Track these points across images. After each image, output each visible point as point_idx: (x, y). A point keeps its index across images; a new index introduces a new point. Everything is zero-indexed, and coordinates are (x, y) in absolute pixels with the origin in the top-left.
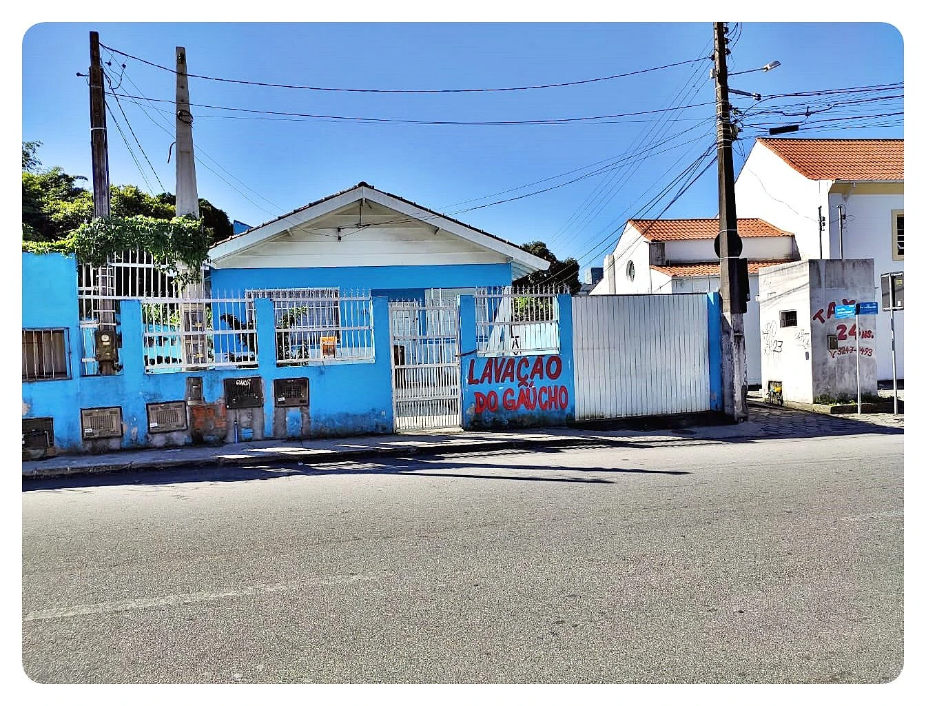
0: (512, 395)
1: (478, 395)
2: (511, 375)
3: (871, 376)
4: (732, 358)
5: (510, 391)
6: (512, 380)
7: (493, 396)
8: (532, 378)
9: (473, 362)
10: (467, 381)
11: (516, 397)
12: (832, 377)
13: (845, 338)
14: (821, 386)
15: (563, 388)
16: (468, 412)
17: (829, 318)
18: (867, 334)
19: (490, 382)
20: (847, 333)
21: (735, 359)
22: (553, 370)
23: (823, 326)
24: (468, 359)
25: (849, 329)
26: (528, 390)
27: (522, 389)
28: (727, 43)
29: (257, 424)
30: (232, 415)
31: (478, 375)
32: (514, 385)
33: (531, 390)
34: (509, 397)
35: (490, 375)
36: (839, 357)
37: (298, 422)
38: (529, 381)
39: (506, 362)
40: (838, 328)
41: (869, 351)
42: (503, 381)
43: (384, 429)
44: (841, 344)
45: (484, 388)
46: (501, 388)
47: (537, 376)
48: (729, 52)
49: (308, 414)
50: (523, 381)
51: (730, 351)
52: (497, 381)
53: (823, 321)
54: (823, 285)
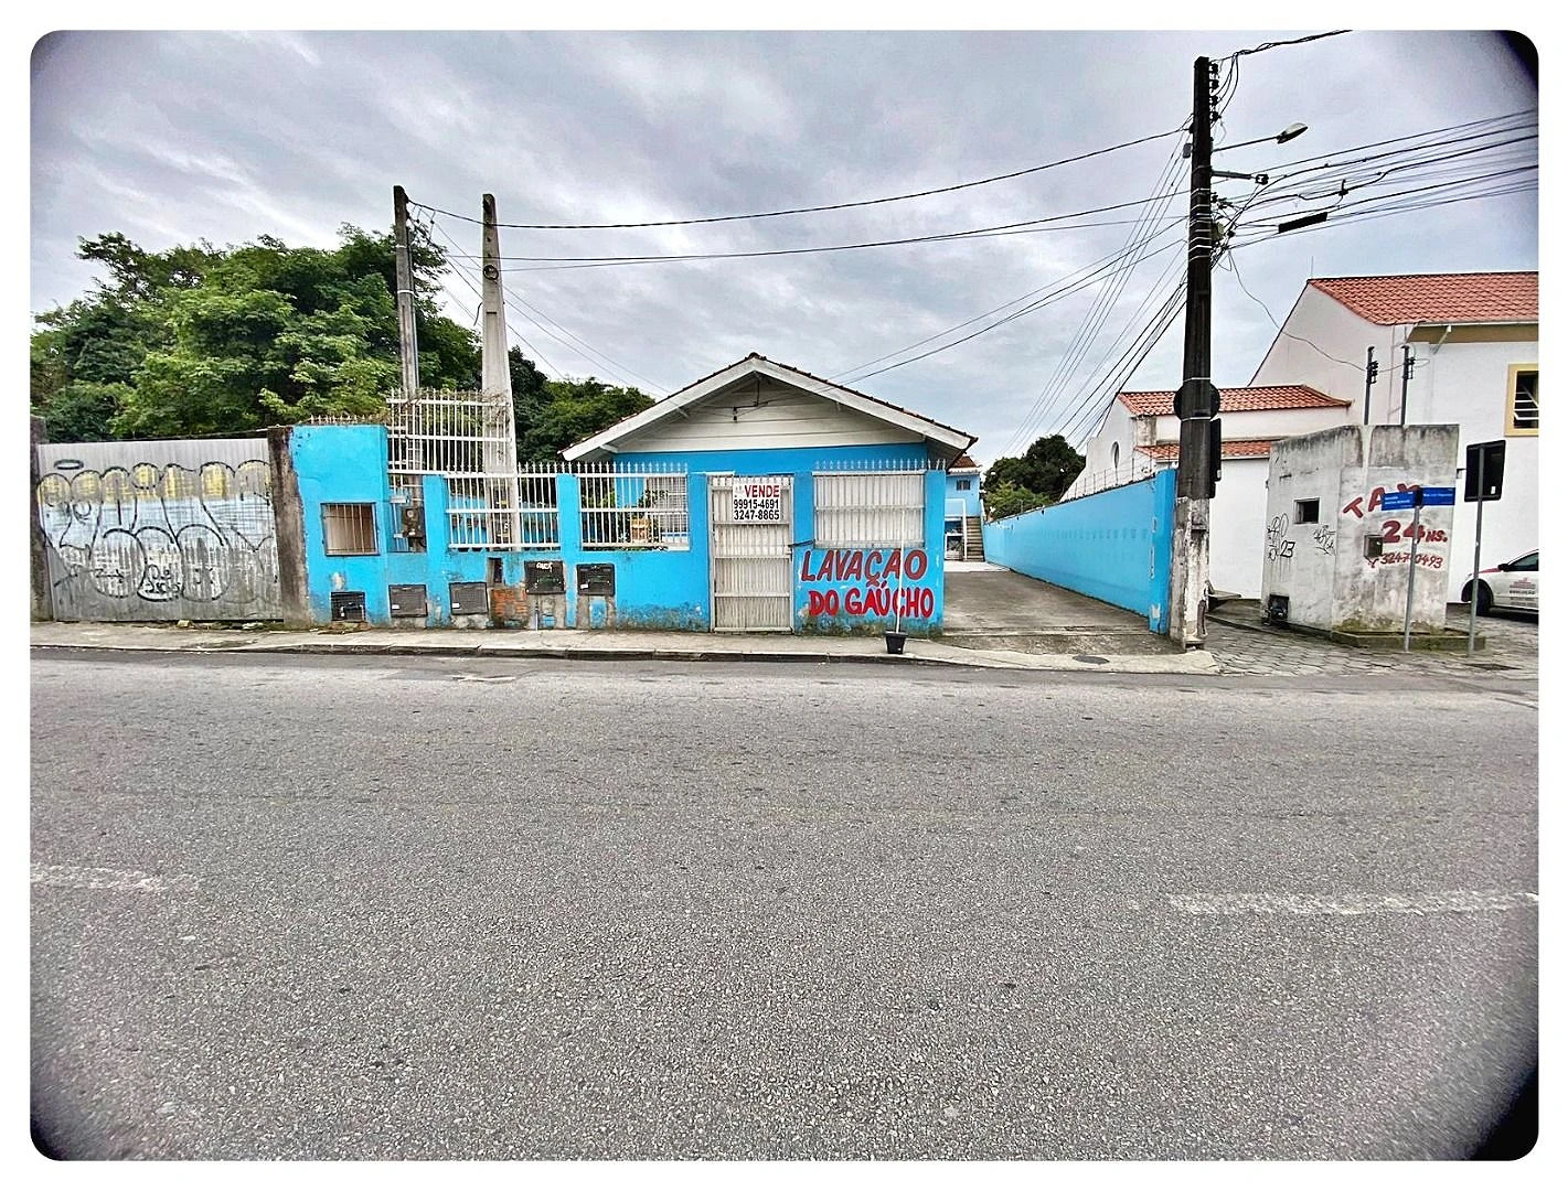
0: (858, 596)
1: (813, 594)
2: (858, 572)
3: (1437, 597)
4: (1186, 561)
5: (855, 591)
6: (858, 578)
7: (832, 597)
8: (885, 576)
9: (808, 554)
10: (800, 576)
11: (862, 600)
12: (1369, 595)
13: (1397, 539)
14: (1347, 607)
15: (927, 592)
16: (800, 613)
17: (1371, 509)
18: (1438, 536)
19: (829, 579)
20: (1400, 533)
21: (1192, 564)
22: (915, 568)
23: (1360, 521)
24: (803, 551)
25: (1404, 528)
26: (879, 591)
27: (870, 590)
28: (1215, 103)
29: (559, 611)
30: (532, 600)
31: (814, 570)
32: (862, 585)
33: (883, 590)
34: (853, 598)
35: (829, 571)
36: (1383, 566)
37: (603, 612)
38: (880, 580)
39: (851, 556)
40: (1385, 526)
41: (1437, 561)
42: (846, 578)
43: (698, 626)
44: (1387, 548)
45: (822, 586)
46: (842, 588)
47: (892, 574)
48: (1217, 116)
49: (613, 604)
50: (872, 580)
51: (1183, 552)
52: (838, 579)
53: (1360, 515)
54: (1366, 463)
